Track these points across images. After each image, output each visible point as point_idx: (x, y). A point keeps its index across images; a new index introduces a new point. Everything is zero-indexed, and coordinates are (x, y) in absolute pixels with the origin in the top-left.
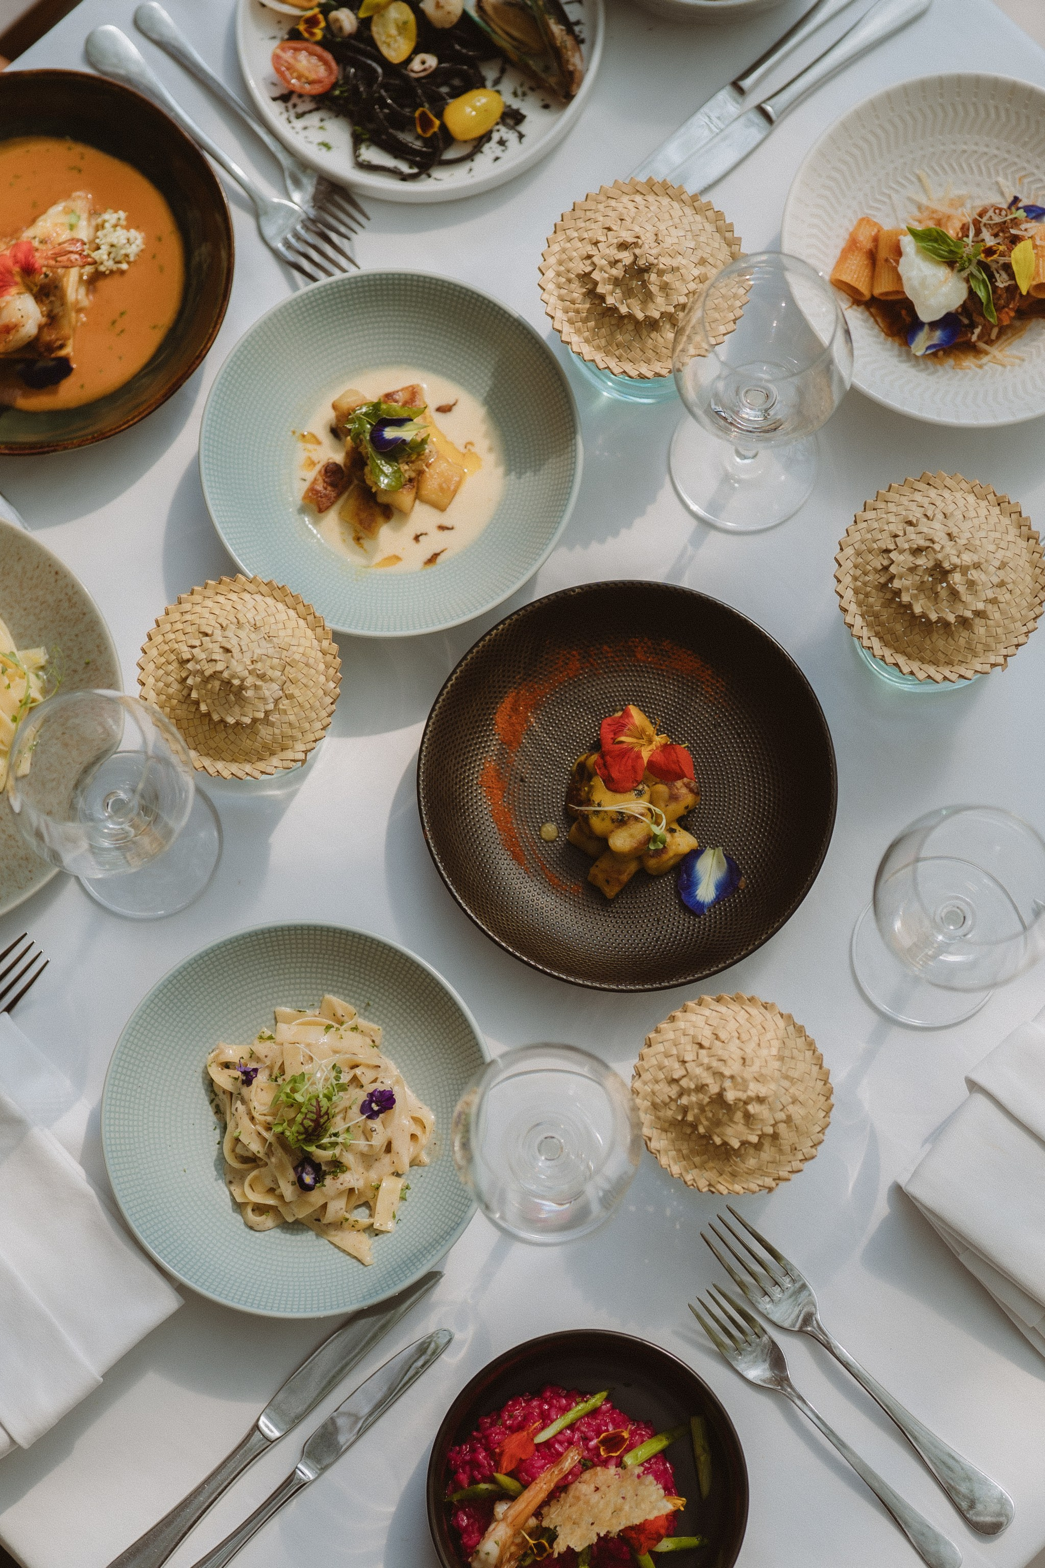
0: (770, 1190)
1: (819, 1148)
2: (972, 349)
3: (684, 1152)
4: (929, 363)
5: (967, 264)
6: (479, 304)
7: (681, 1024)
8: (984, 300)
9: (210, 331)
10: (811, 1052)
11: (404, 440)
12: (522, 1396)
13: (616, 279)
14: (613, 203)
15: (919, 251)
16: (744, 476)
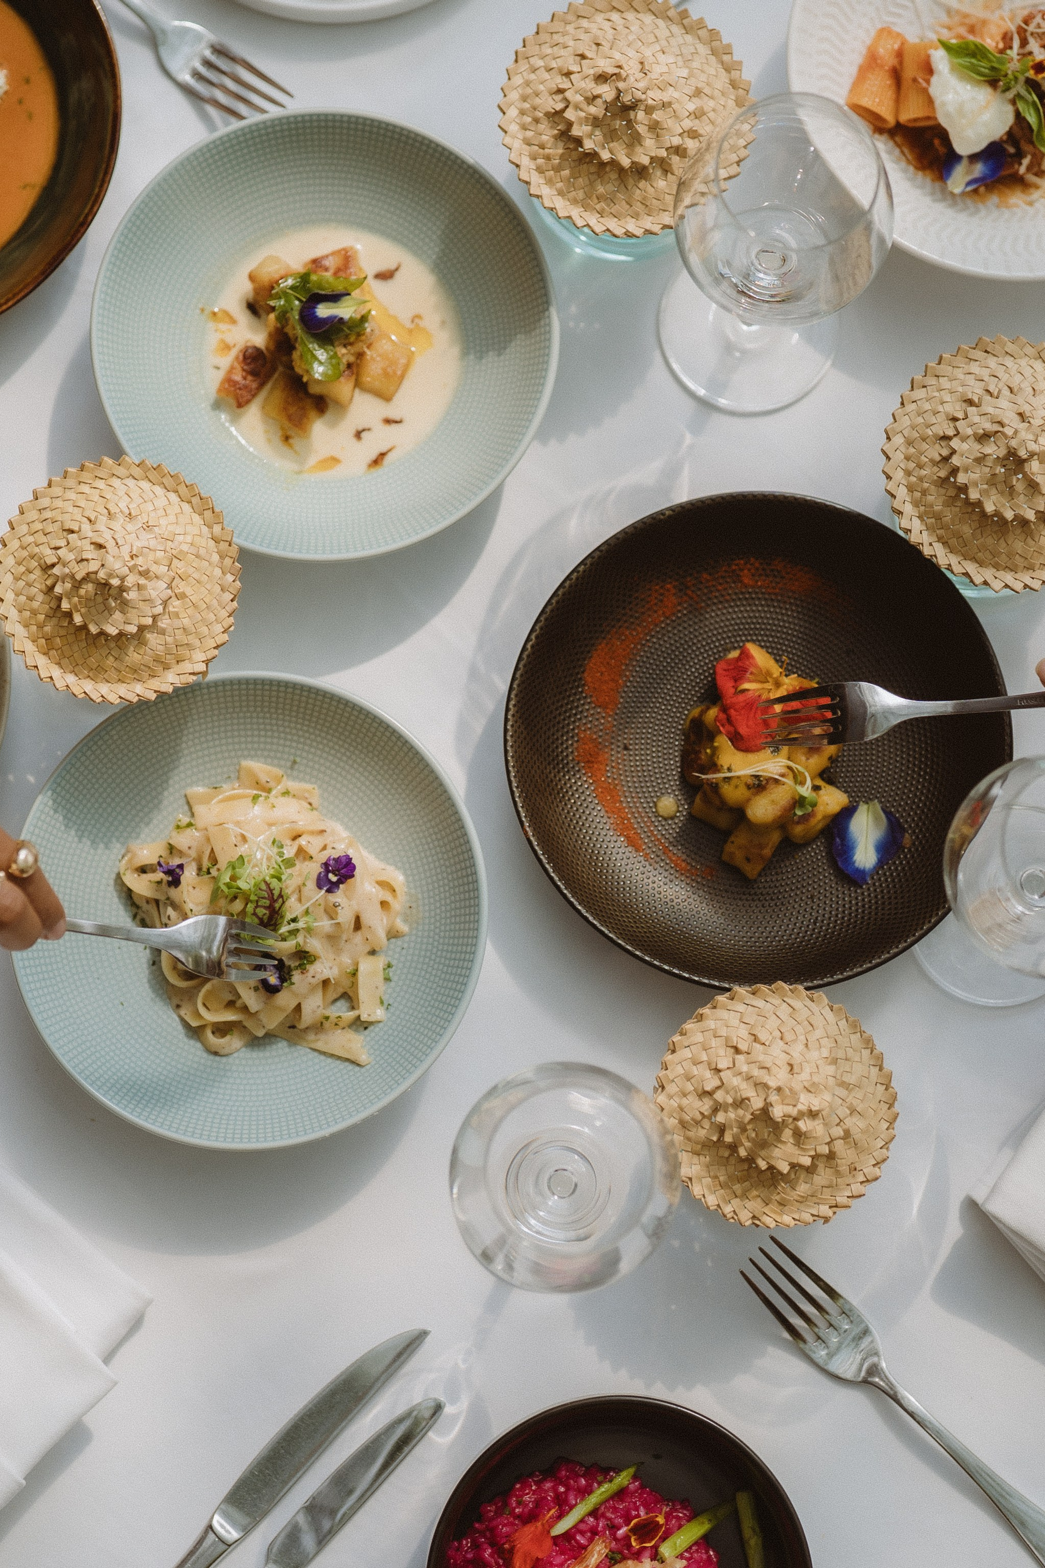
0: (827, 1220)
1: (883, 1166)
2: (1019, 182)
3: (722, 1178)
4: (969, 202)
5: (1013, 83)
6: (424, 148)
7: (711, 1024)
8: (1035, 127)
9: (97, 190)
10: (869, 1051)
11: (342, 319)
12: (531, 1475)
13: (595, 118)
14: (584, 23)
15: (953, 69)
16: (749, 346)
